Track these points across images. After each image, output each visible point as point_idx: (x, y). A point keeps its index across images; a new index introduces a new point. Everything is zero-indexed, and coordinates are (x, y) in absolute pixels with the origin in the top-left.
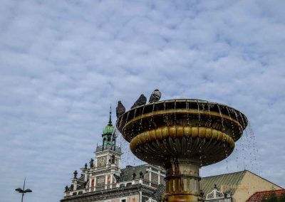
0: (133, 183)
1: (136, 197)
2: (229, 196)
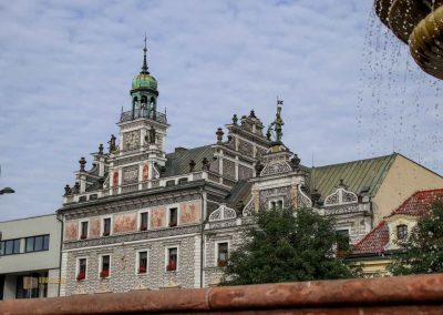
0: (191, 178)
1: (197, 203)
2: (366, 199)
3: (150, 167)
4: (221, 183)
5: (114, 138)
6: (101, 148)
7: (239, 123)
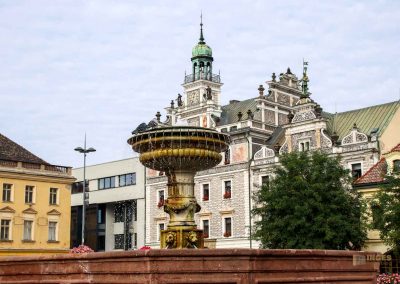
0: (239, 126)
1: (244, 145)
2: (374, 139)
3: (209, 118)
4: (263, 129)
5: (180, 97)
6: (172, 103)
7: (277, 80)
